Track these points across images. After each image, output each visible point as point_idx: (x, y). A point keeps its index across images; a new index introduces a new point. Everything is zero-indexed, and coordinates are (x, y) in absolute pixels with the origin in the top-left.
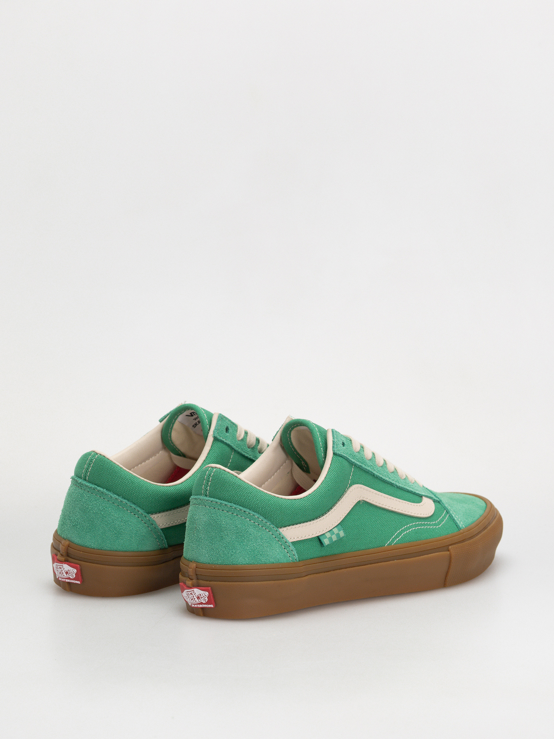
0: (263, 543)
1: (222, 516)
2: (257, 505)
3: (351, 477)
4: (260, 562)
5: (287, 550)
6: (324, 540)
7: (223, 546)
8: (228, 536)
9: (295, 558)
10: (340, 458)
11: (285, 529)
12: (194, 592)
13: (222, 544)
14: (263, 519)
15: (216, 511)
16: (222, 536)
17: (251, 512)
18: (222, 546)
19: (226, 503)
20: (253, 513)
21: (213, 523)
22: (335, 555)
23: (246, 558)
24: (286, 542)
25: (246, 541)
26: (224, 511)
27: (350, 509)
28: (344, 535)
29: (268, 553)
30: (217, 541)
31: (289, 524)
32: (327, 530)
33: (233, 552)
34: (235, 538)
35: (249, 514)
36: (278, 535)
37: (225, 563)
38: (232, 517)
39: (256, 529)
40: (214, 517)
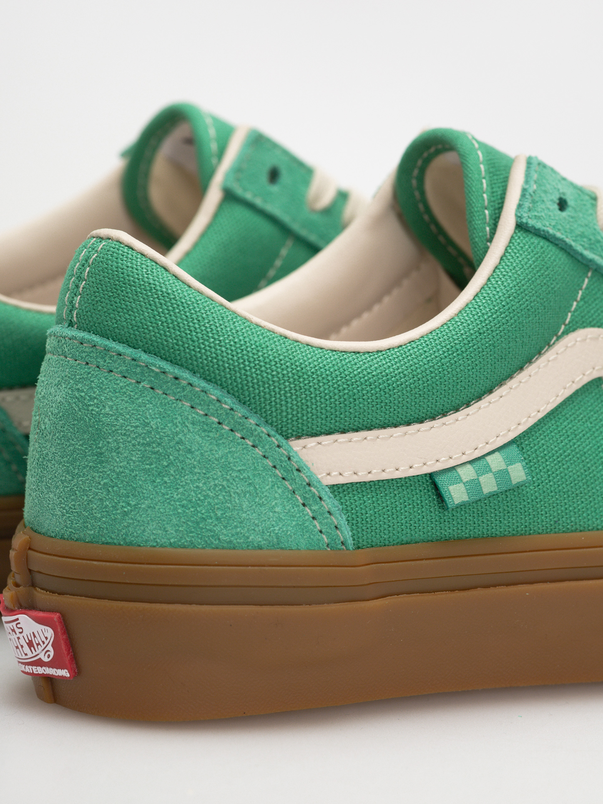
0: (228, 480)
1: (105, 389)
2: (215, 361)
3: (575, 303)
4: (213, 540)
5: (313, 511)
6: (451, 488)
7: (102, 483)
8: (118, 453)
9: (342, 539)
10: (535, 240)
11: (311, 442)
12: (18, 626)
13: (99, 477)
14: (234, 407)
15: (89, 373)
16: (101, 454)
17: (195, 380)
18: (100, 484)
19: (120, 348)
20: (203, 384)
21: (80, 410)
22: (493, 537)
23: (169, 528)
24: (309, 485)
25: (172, 472)
26: (113, 374)
27: (559, 400)
28: (525, 478)
29: (244, 515)
30: (87, 466)
31: (327, 429)
32: (465, 459)
33: (129, 504)
34: (139, 461)
35: (189, 388)
36: (281, 461)
37: (103, 539)
38: (136, 393)
39: (209, 437)
40: (83, 392)
